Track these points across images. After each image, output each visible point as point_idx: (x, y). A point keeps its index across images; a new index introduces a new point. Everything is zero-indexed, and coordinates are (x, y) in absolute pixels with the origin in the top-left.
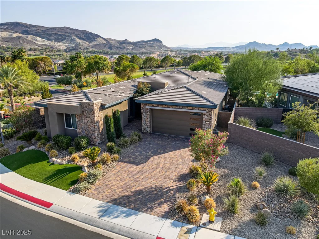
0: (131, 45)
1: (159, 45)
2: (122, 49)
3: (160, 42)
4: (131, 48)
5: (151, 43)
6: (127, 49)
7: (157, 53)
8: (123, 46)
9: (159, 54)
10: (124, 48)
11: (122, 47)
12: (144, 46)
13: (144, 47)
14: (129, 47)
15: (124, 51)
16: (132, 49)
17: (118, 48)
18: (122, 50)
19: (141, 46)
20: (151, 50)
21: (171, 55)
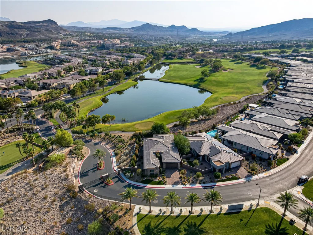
0: (24, 30)
1: (54, 28)
2: (13, 34)
3: (55, 23)
4: (26, 33)
5: (45, 24)
6: (21, 35)
7: (59, 41)
8: (14, 30)
9: (61, 42)
10: (17, 34)
11: (13, 32)
12: (39, 30)
13: (39, 32)
14: (22, 33)
15: (18, 38)
16: (27, 35)
17: (9, 34)
18: (14, 36)
19: (36, 30)
20: (49, 35)
21: (74, 44)
